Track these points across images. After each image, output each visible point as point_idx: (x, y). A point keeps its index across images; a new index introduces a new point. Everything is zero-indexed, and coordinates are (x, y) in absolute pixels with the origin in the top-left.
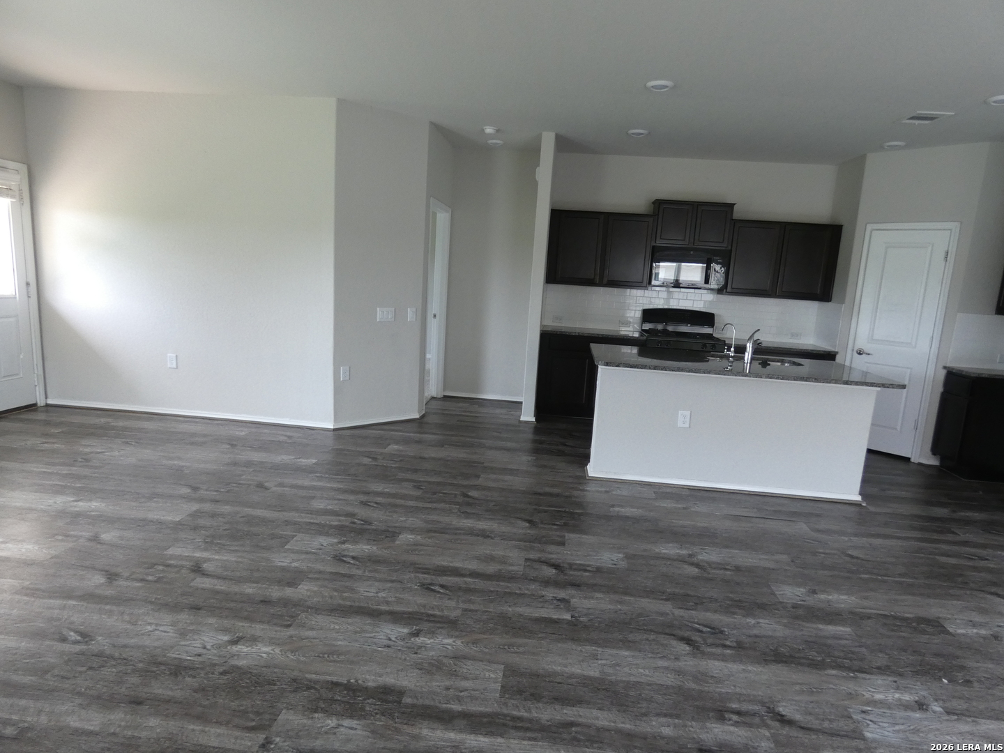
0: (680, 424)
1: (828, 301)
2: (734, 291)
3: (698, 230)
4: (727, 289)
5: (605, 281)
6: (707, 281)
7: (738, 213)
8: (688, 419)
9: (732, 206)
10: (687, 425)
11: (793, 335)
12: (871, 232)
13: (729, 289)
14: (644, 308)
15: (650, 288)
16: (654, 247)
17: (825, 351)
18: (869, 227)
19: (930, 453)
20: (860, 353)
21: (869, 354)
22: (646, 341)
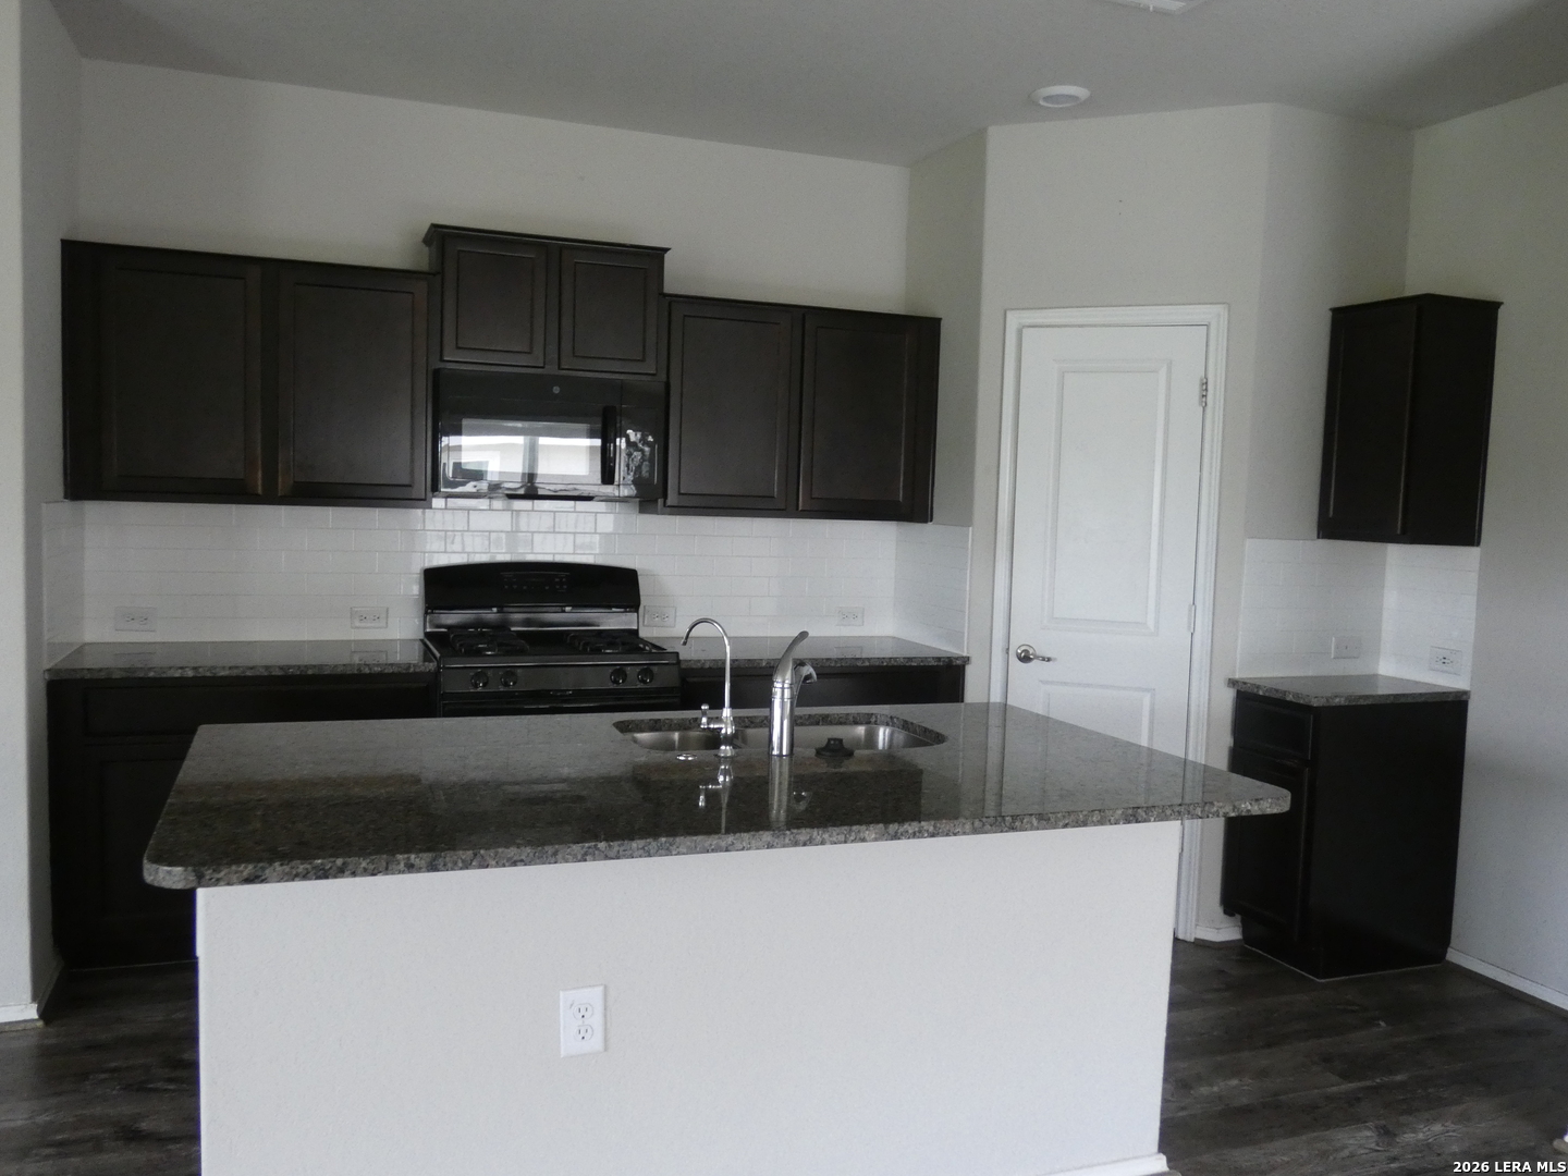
0: (569, 1044)
1: (926, 522)
2: (686, 501)
3: (567, 322)
4: (665, 496)
5: (282, 485)
6: (608, 477)
7: (679, 277)
8: (596, 1020)
9: (657, 254)
10: (595, 1043)
11: (847, 616)
12: (1020, 333)
13: (672, 499)
14: (428, 565)
15: (438, 502)
16: (437, 372)
17: (939, 659)
18: (1014, 319)
19: (1219, 910)
20: (1025, 658)
21: (1049, 660)
22: (437, 673)
